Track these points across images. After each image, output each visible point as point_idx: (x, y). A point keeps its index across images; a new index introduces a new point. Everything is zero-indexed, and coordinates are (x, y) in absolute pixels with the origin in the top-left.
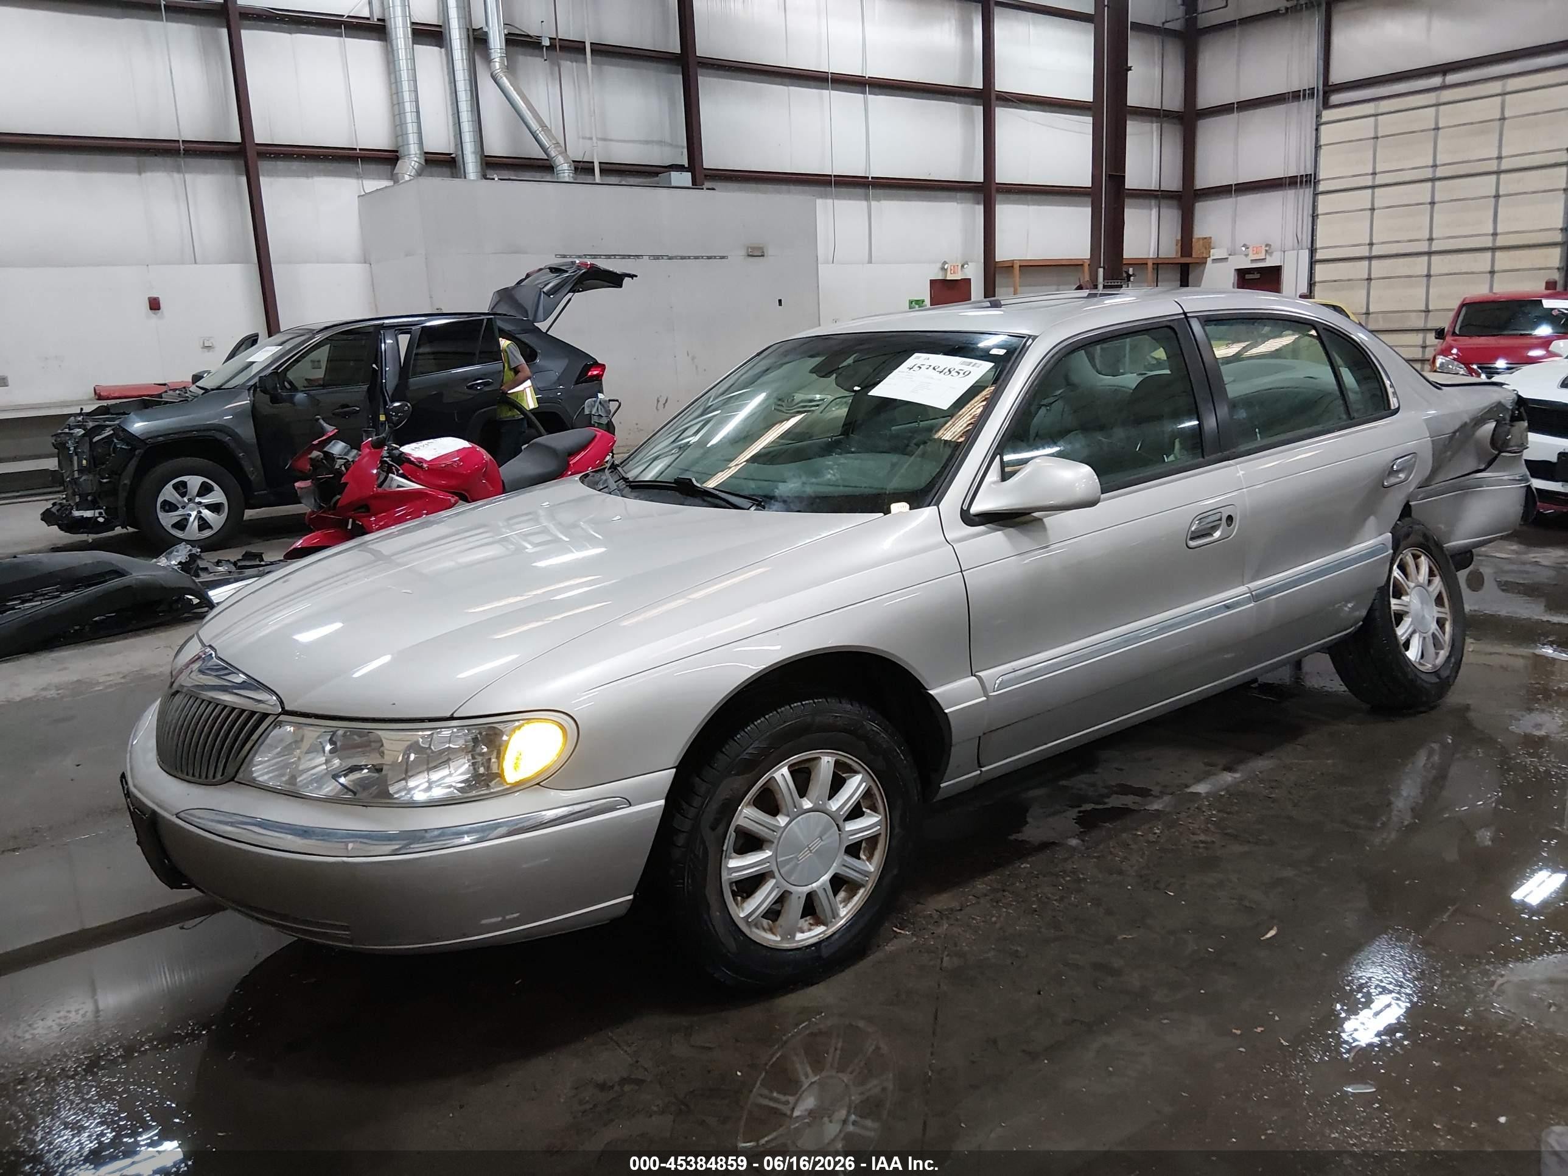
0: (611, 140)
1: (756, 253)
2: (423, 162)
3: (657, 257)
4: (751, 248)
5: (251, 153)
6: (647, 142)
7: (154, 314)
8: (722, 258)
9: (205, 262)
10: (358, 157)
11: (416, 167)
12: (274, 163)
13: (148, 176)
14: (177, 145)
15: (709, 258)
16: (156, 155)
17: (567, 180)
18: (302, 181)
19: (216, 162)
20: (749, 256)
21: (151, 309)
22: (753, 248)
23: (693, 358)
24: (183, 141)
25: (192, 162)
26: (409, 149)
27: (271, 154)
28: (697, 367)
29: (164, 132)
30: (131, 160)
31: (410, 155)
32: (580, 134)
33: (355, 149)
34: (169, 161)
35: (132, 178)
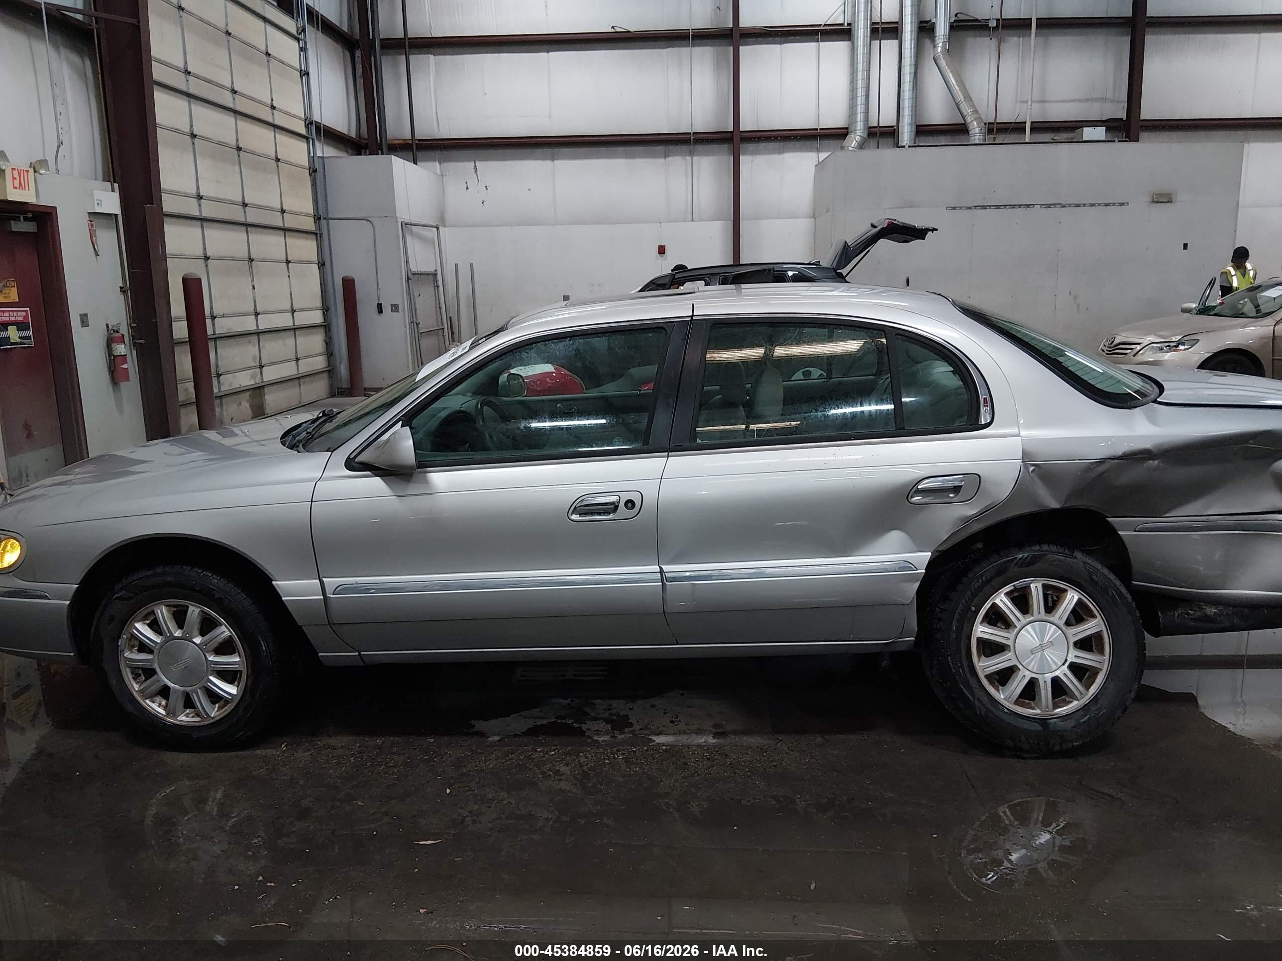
0: (1049, 102)
1: (1162, 199)
2: (865, 136)
3: (1048, 206)
4: (1156, 195)
5: (737, 139)
6: (1087, 100)
7: (661, 257)
8: (1122, 204)
9: (701, 220)
10: (818, 136)
11: (858, 141)
12: (756, 144)
13: (670, 159)
14: (689, 136)
15: (1107, 205)
16: (677, 145)
17: (977, 142)
18: (776, 158)
19: (716, 147)
20: (1153, 202)
21: (659, 253)
22: (1161, 195)
23: (1075, 298)
24: (694, 133)
25: (699, 147)
26: (856, 126)
27: (755, 138)
28: (1078, 305)
29: (684, 128)
30: (660, 148)
31: (856, 130)
32: (1019, 99)
33: (817, 129)
34: (685, 148)
35: (660, 161)
